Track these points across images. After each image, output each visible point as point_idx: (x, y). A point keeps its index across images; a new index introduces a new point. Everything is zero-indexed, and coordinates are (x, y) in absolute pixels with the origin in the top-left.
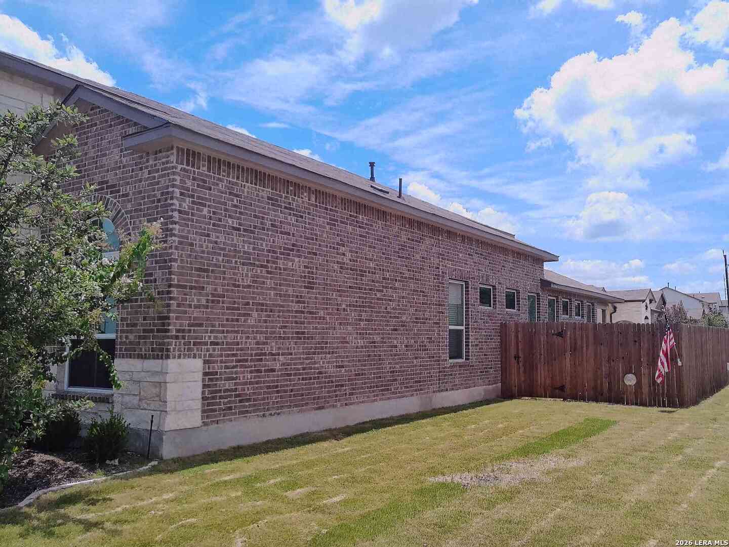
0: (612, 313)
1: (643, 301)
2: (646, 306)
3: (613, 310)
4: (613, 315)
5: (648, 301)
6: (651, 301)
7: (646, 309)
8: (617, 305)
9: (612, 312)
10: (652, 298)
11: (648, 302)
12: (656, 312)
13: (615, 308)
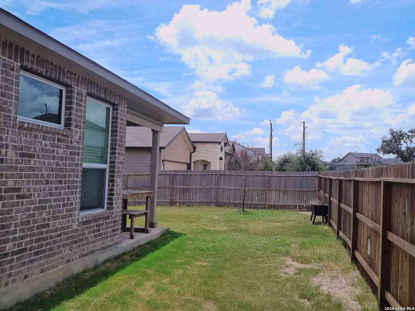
0: (192, 153)
1: (219, 143)
2: (222, 149)
3: (193, 149)
4: (192, 154)
5: (223, 144)
6: (225, 144)
7: (222, 151)
8: (196, 145)
9: (191, 151)
10: (227, 142)
11: (223, 146)
12: (230, 154)
13: (195, 148)
